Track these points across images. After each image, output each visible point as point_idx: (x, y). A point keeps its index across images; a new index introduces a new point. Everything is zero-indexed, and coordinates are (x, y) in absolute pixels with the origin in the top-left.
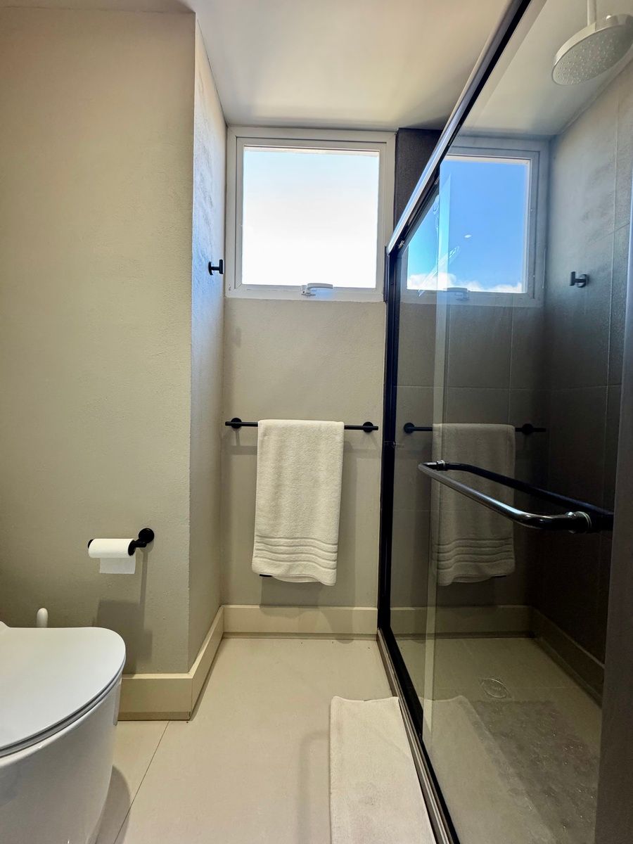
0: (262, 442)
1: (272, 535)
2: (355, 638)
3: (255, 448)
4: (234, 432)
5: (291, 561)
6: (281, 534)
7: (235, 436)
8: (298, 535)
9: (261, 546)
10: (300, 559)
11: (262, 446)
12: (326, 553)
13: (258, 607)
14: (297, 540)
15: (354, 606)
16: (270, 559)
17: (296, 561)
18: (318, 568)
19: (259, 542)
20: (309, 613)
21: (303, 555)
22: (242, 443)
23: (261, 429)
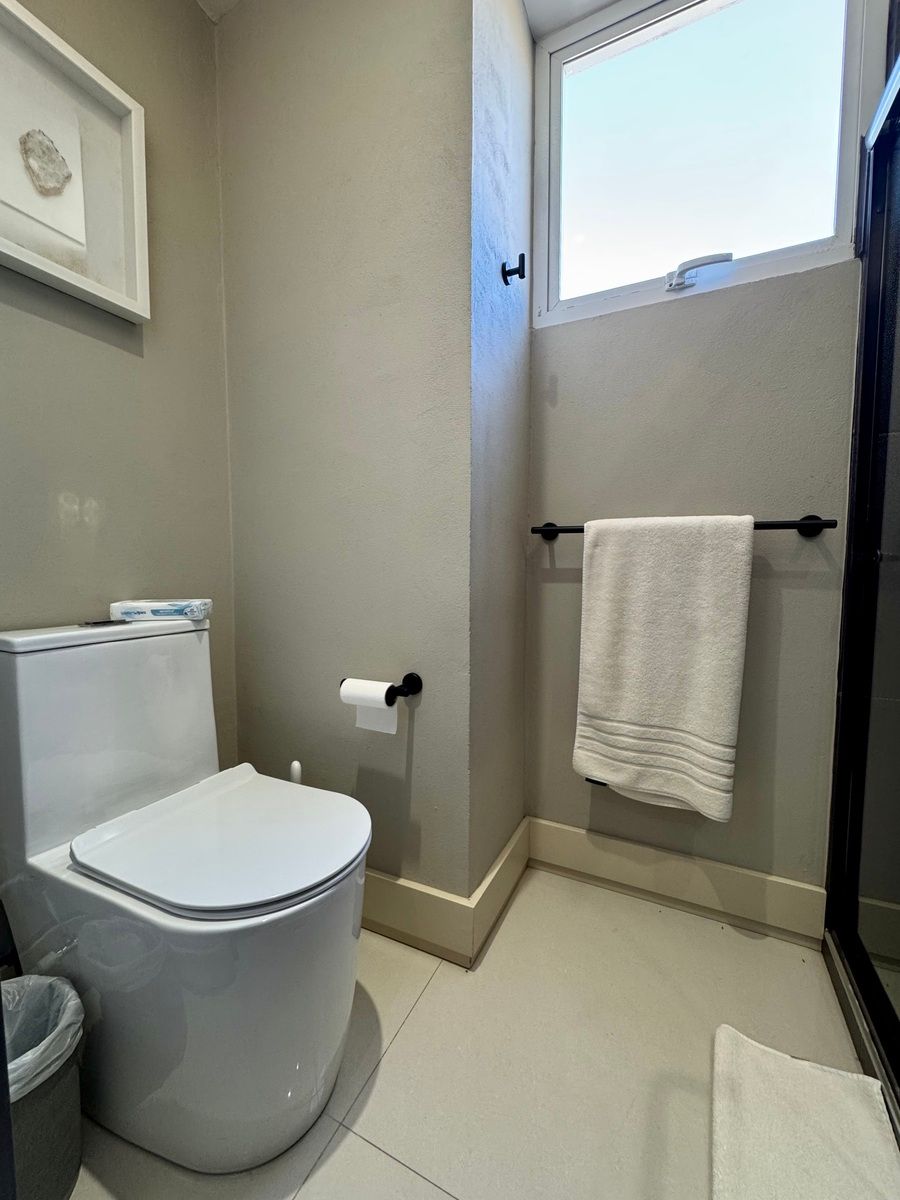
0: (591, 557)
1: (606, 715)
2: (772, 934)
3: (580, 571)
4: (547, 547)
5: (642, 765)
6: (622, 715)
7: (548, 553)
8: (656, 721)
9: (589, 732)
10: (658, 763)
11: (591, 566)
12: (711, 761)
13: (583, 832)
14: (652, 730)
15: (771, 874)
16: (604, 756)
17: (652, 766)
18: (693, 786)
19: (585, 725)
20: (675, 865)
21: (665, 758)
22: (559, 565)
23: (589, 536)
